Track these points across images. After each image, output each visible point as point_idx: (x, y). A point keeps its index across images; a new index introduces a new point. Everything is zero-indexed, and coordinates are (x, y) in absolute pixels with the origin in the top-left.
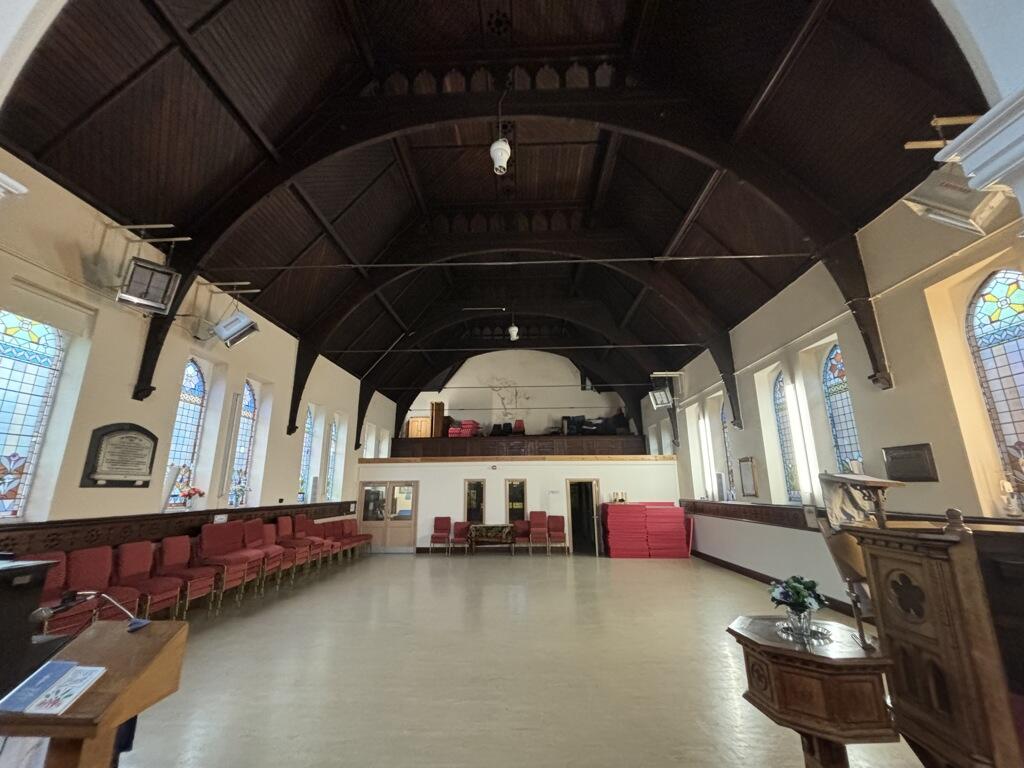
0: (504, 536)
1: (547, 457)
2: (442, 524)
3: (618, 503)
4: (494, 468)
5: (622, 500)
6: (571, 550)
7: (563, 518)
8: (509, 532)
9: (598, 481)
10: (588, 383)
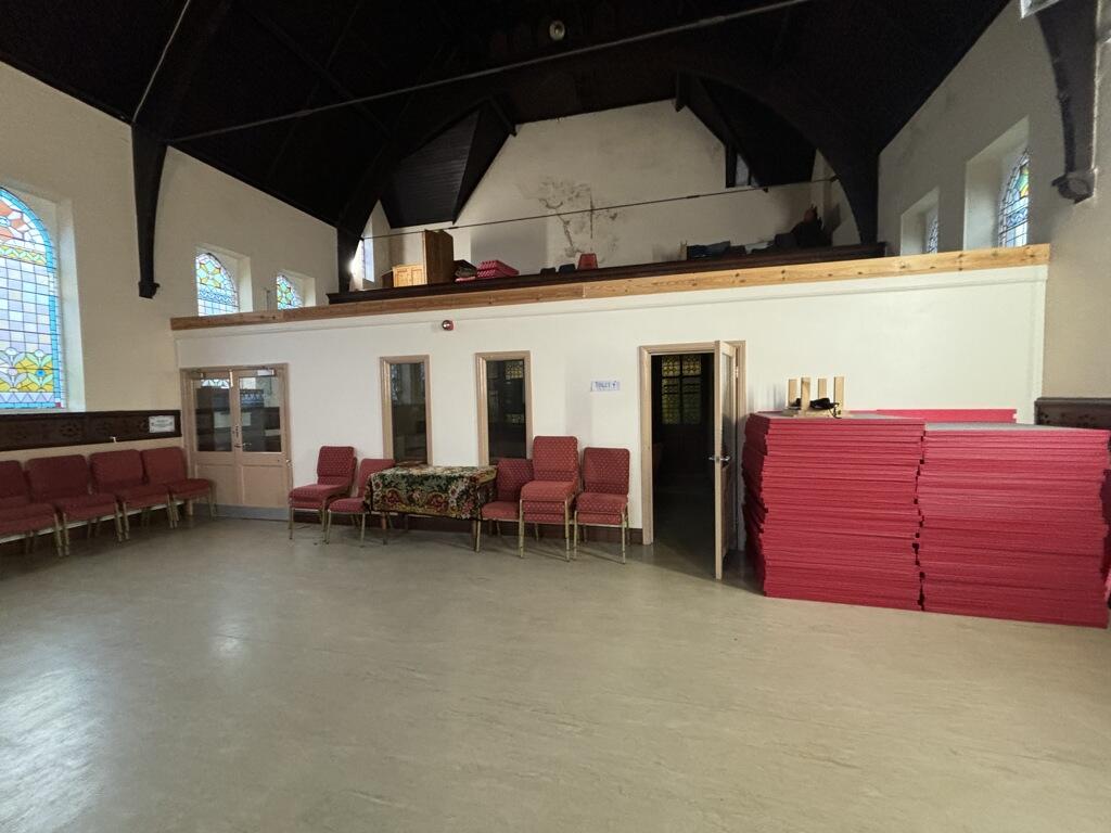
0: (453, 500)
1: (586, 286)
2: (336, 461)
3: (804, 414)
4: (448, 326)
5: (823, 404)
6: (648, 538)
7: (625, 454)
8: (465, 492)
9: (739, 349)
10: (743, 171)
